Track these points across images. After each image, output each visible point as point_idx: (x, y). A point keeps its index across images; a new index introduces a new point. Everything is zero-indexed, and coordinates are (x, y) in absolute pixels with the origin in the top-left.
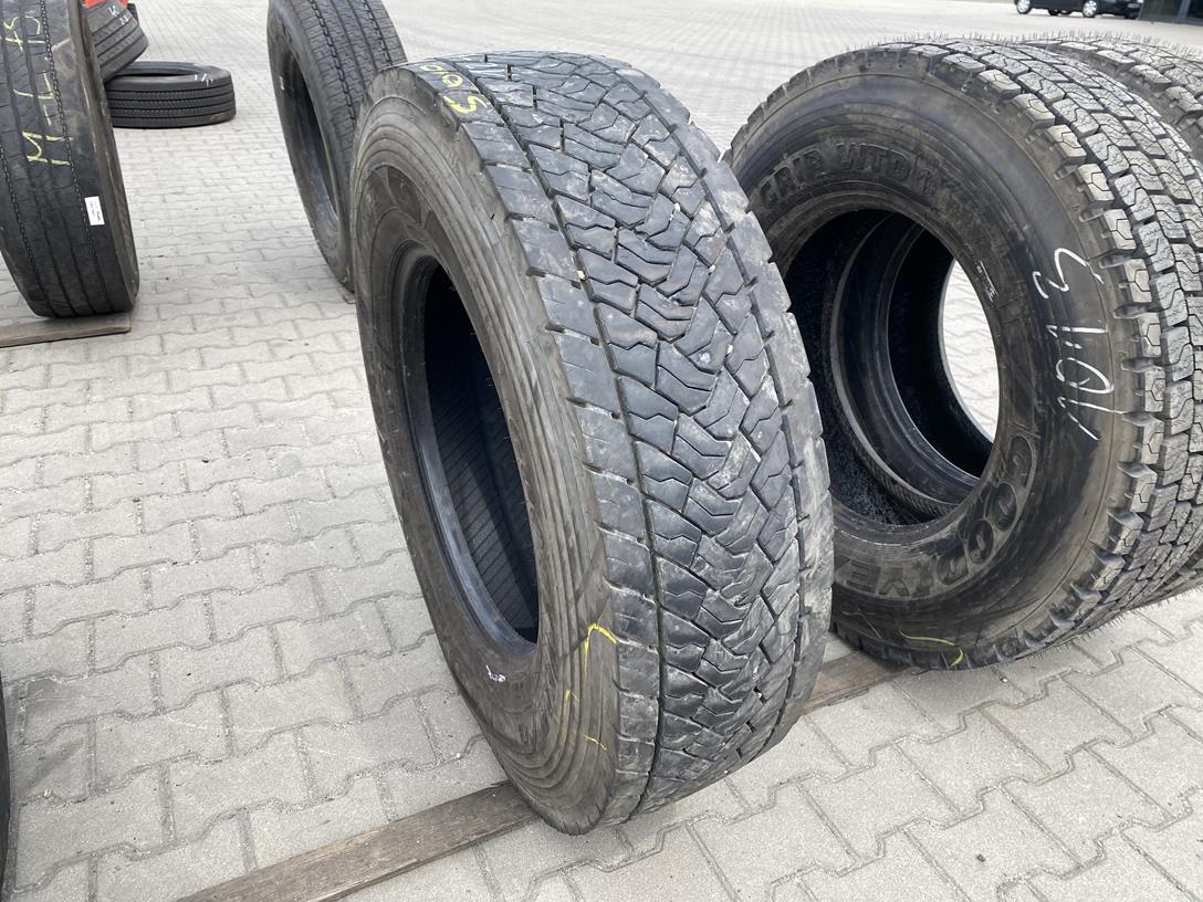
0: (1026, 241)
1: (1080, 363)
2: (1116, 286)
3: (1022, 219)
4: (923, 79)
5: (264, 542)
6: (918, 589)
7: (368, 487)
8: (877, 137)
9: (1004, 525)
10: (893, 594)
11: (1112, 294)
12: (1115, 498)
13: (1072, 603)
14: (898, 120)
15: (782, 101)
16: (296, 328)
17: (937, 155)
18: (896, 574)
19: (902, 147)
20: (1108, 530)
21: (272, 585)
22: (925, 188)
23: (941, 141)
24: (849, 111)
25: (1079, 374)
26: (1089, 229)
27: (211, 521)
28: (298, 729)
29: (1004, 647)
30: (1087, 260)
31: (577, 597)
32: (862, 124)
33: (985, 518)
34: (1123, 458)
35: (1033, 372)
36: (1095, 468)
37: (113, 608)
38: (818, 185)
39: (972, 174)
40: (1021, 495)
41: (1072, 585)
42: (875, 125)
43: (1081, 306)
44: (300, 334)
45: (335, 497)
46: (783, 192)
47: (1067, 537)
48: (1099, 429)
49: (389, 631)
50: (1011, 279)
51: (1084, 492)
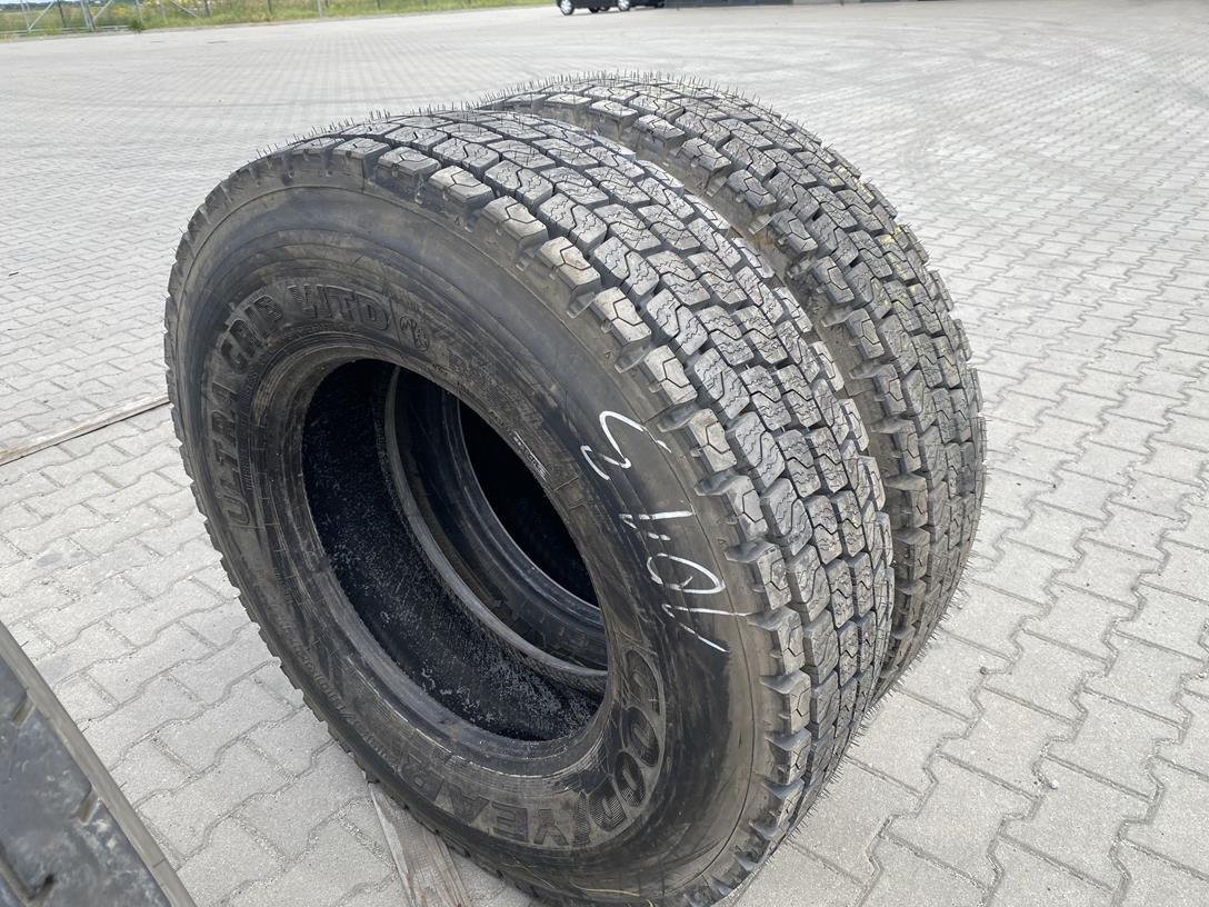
0: (559, 406)
1: (673, 558)
2: (687, 454)
3: (546, 377)
4: (363, 189)
6: (577, 837)
8: (332, 275)
9: (651, 758)
10: (549, 843)
11: (687, 466)
12: (769, 720)
13: (757, 844)
14: (349, 250)
15: (206, 231)
17: (412, 296)
18: (547, 820)
20: (773, 759)
22: (415, 339)
23: (411, 276)
24: (287, 242)
25: (680, 573)
26: (631, 381)
29: (697, 895)
30: (642, 424)
32: (307, 258)
33: (627, 750)
34: (764, 670)
35: (623, 573)
36: (734, 686)
38: (287, 340)
39: (464, 321)
40: (658, 724)
41: (751, 824)
42: (324, 259)
43: (653, 485)
46: (251, 353)
47: (727, 772)
48: (724, 638)
50: (558, 456)
51: (730, 718)
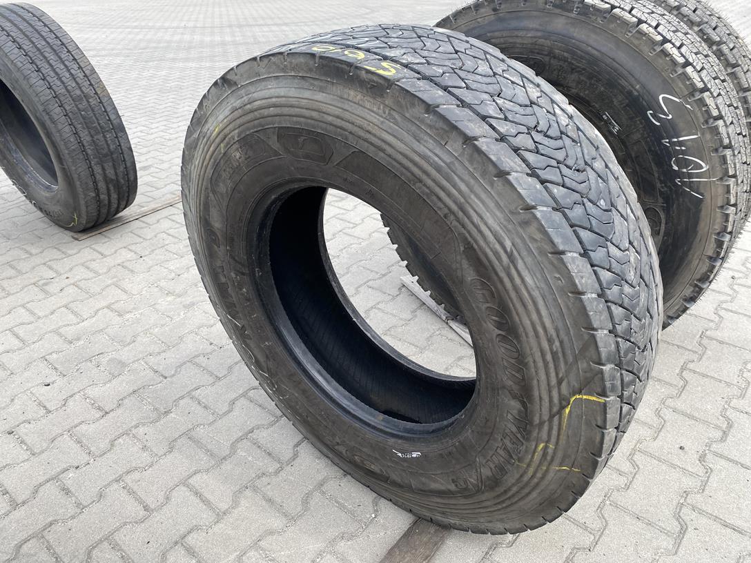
0: (639, 95)
1: (685, 157)
2: (701, 110)
3: (634, 82)
4: (543, 10)
5: (136, 426)
7: (185, 363)
8: (517, 50)
11: (699, 115)
12: (717, 228)
13: (696, 292)
14: (531, 37)
16: (50, 268)
17: (566, 54)
19: (538, 53)
20: (715, 246)
21: (165, 454)
22: (558, 76)
23: (568, 45)
24: (492, 38)
25: (687, 163)
26: (678, 80)
27: (84, 427)
28: (255, 545)
30: (680, 98)
31: (560, 382)
34: (720, 204)
35: (654, 168)
36: (703, 213)
37: (51, 519)
39: (593, 61)
41: (696, 282)
43: (681, 125)
44: (56, 272)
45: (166, 378)
47: (690, 256)
48: (702, 191)
49: (269, 454)
50: (631, 118)
51: (698, 229)
